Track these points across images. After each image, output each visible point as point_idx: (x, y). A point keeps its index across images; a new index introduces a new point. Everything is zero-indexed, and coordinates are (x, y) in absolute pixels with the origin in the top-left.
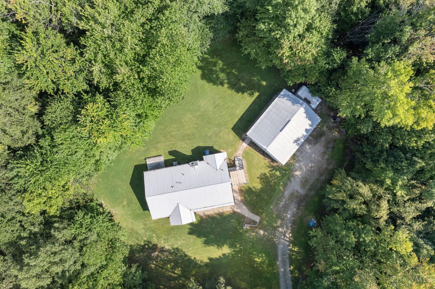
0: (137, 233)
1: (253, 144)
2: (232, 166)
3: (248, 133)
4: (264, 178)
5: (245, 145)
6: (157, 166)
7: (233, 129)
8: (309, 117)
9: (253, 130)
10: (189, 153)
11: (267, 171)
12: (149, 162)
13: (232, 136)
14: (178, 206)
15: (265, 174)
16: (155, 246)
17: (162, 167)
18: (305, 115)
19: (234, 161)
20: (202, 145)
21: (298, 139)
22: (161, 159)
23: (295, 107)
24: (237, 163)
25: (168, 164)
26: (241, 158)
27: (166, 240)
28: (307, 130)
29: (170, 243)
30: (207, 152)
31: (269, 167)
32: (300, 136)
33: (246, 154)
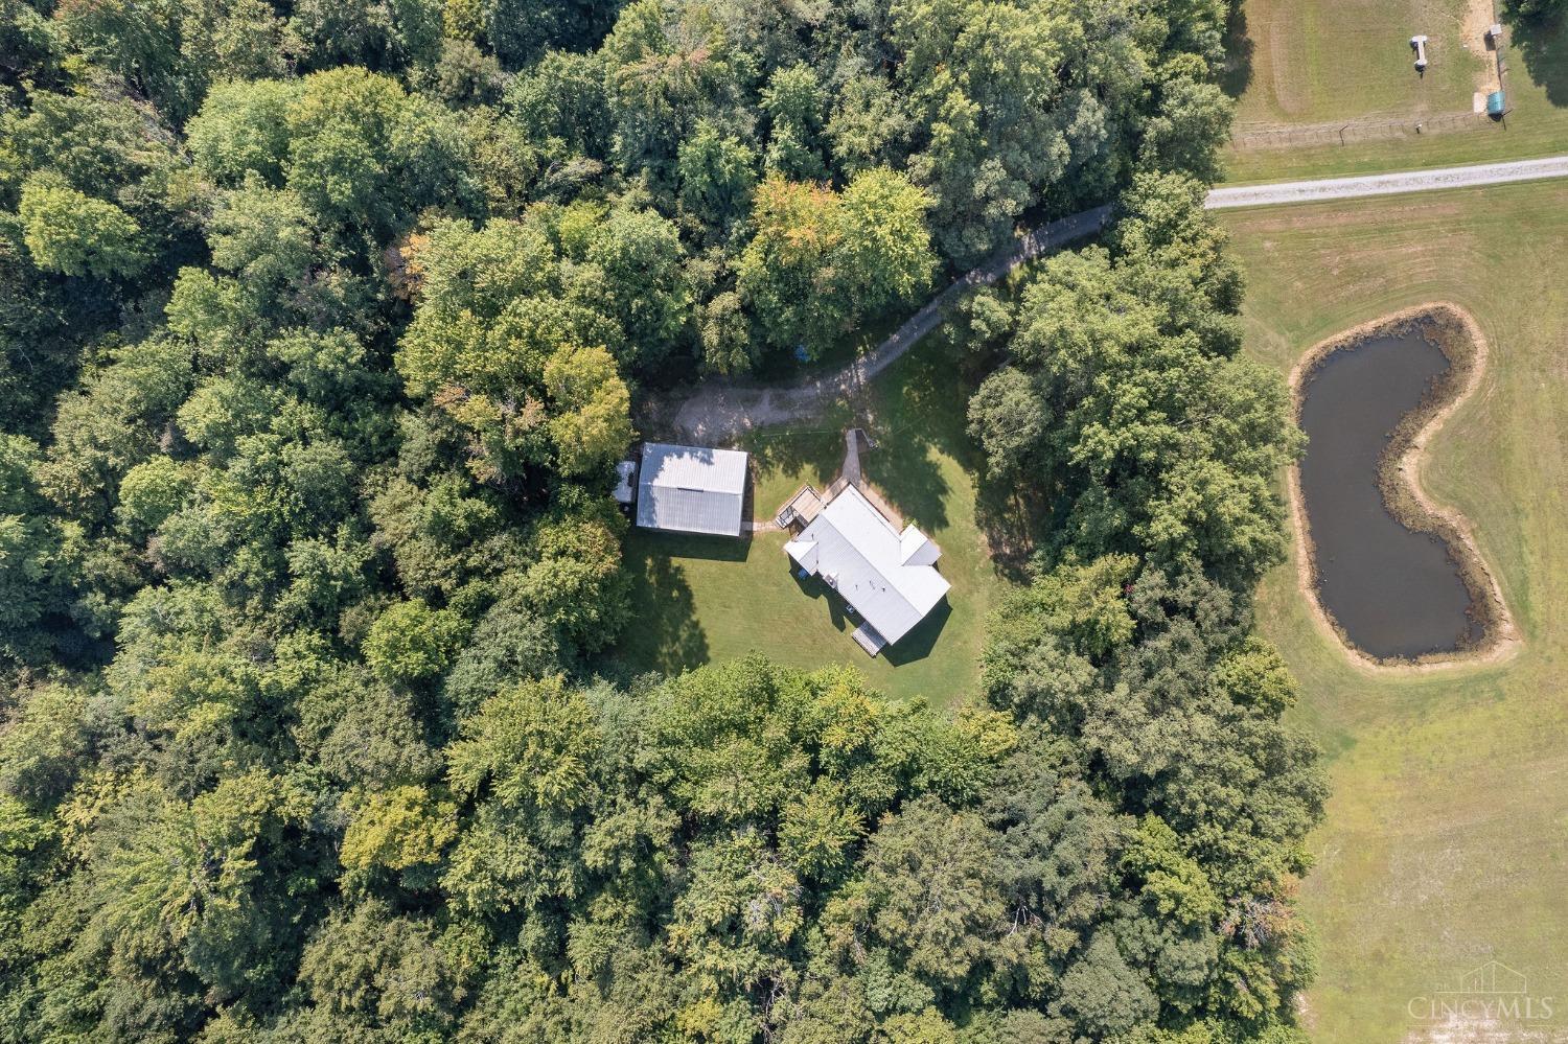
0: (991, 595)
1: (747, 514)
2: (798, 525)
3: (736, 534)
4: (792, 469)
5: (756, 526)
6: (872, 633)
7: (743, 559)
8: (657, 466)
9: (726, 529)
10: (823, 601)
11: (778, 471)
12: (874, 648)
13: (755, 553)
14: (908, 563)
15: (785, 471)
16: (995, 558)
17: (869, 625)
18: (661, 474)
19: (789, 526)
20: (797, 589)
21: (703, 460)
22: (858, 633)
23: (656, 494)
24: (789, 521)
25: (859, 620)
26: (777, 519)
27: (973, 546)
28: (680, 456)
29: (973, 538)
30: (801, 574)
31: (769, 472)
32: (696, 462)
33: (768, 515)
